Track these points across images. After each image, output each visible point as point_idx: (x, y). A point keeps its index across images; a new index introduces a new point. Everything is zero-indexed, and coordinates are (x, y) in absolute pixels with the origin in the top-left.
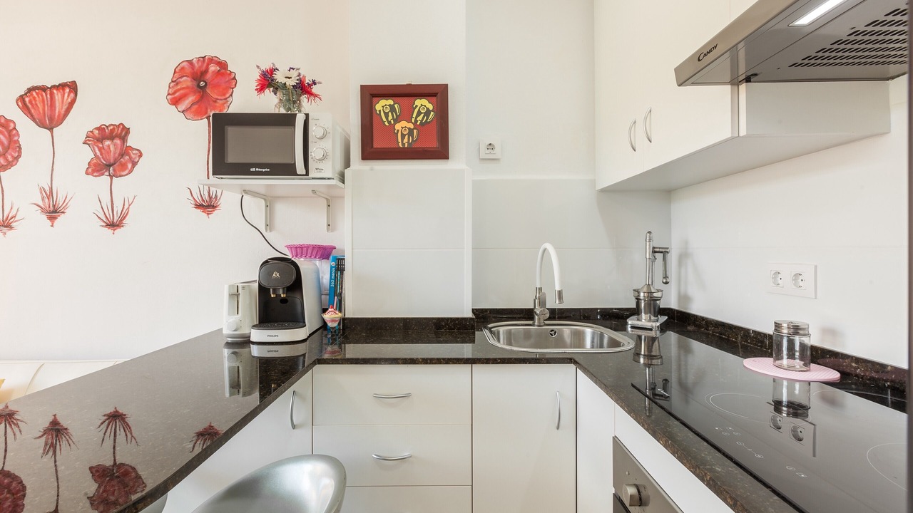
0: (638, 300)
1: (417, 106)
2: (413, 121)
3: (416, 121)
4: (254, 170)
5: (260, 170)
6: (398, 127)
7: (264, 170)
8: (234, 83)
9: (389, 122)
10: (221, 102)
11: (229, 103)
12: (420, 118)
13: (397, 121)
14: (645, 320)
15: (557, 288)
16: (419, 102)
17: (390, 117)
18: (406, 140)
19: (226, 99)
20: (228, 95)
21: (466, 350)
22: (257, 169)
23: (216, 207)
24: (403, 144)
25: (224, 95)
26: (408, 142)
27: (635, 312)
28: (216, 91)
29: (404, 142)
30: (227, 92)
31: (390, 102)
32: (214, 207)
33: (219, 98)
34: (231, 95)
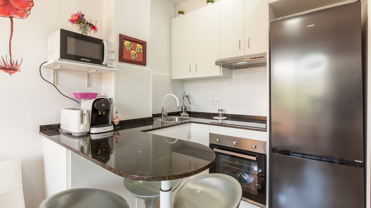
0: (182, 109)
1: (137, 46)
2: (136, 51)
3: (137, 51)
4: (83, 59)
5: (85, 60)
6: (132, 52)
7: (87, 60)
8: (32, 4)
9: (129, 50)
10: (21, 11)
11: (28, 14)
12: (138, 51)
13: (131, 50)
14: (184, 114)
15: (178, 106)
16: (138, 45)
17: (129, 48)
18: (134, 57)
19: (26, 11)
20: (27, 9)
21: (150, 127)
22: (84, 60)
23: (16, 70)
24: (133, 59)
25: (24, 8)
26: (135, 58)
27: (182, 112)
28: (17, 4)
29: (133, 58)
30: (26, 7)
31: (129, 43)
32: (15, 70)
33: (20, 8)
34: (30, 10)
